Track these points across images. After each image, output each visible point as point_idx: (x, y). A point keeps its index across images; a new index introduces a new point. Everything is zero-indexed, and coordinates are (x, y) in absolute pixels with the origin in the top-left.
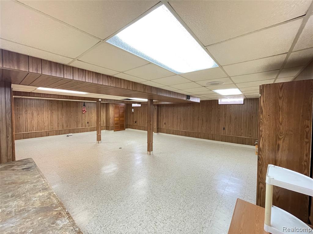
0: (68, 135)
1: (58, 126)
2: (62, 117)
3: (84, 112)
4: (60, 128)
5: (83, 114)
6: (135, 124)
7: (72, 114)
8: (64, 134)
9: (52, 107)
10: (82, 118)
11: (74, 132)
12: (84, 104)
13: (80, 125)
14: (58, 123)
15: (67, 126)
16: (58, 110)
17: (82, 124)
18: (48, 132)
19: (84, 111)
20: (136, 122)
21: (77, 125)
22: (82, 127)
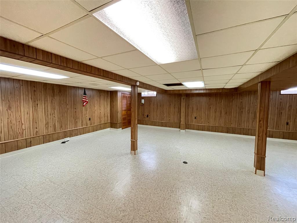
0: (63, 140)
1: (47, 128)
2: (53, 112)
3: (85, 104)
4: (51, 131)
5: (83, 106)
6: (147, 119)
7: (68, 106)
8: (58, 139)
9: (35, 95)
10: (82, 112)
11: (71, 135)
12: (85, 91)
13: (79, 124)
14: (47, 124)
15: (61, 126)
16: (46, 101)
17: (82, 122)
18: (29, 140)
19: (85, 101)
20: (147, 116)
21: (75, 123)
22: (82, 126)
